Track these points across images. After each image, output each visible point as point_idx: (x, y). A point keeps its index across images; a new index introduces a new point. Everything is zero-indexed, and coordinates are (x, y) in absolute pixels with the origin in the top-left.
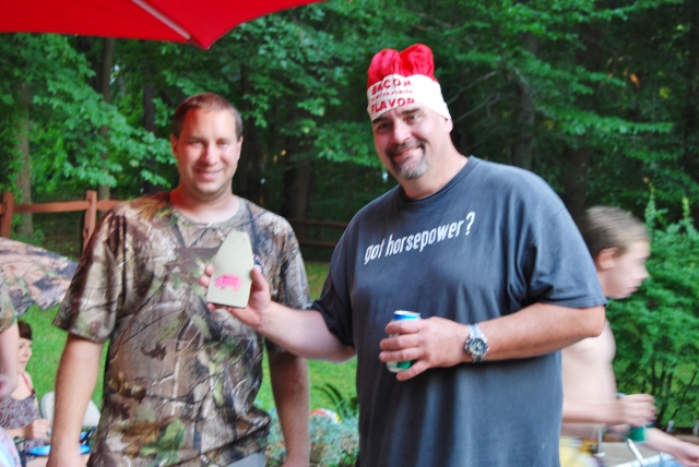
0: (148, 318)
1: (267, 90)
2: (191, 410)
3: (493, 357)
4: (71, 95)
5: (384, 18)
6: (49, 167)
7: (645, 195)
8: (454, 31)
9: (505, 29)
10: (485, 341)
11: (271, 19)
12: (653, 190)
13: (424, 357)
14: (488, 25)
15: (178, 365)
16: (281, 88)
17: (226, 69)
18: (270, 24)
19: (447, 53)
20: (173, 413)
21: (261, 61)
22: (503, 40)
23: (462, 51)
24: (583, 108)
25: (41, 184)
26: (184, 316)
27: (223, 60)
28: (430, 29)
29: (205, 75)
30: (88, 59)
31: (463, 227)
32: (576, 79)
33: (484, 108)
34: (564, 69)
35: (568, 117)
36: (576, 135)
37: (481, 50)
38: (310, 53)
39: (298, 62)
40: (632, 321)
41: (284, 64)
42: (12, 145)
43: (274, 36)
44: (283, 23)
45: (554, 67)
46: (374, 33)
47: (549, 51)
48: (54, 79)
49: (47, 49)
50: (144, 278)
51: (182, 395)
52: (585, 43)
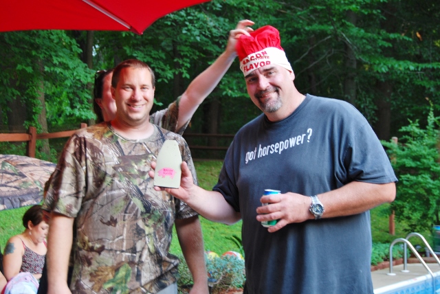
0: (104, 200)
1: (189, 55)
2: (135, 257)
3: (327, 216)
4: (67, 65)
5: (259, 6)
6: (59, 109)
7: (428, 108)
8: (302, 13)
9: (334, 10)
10: (322, 206)
11: (189, 11)
12: (432, 105)
13: (284, 217)
14: (324, 7)
15: (125, 229)
16: (198, 53)
17: (163, 44)
18: (188, 14)
19: (299, 26)
20: (123, 260)
21: (184, 37)
22: (334, 16)
23: (308, 25)
24: (386, 56)
25: (55, 120)
26: (127, 198)
27: (160, 38)
28: (288, 11)
29: (150, 48)
30: (78, 42)
31: (306, 138)
32: (381, 38)
33: (325, 59)
34: (373, 32)
35: (377, 62)
36: (383, 73)
37: (321, 23)
38: (214, 31)
39: (207, 37)
40: (422, 187)
41: (198, 39)
42: (34, 98)
43: (191, 22)
44: (196, 13)
45: (366, 31)
46: (253, 16)
47: (363, 21)
48: (57, 56)
49: (52, 37)
50: (99, 176)
51: (129, 248)
52: (385, 15)
